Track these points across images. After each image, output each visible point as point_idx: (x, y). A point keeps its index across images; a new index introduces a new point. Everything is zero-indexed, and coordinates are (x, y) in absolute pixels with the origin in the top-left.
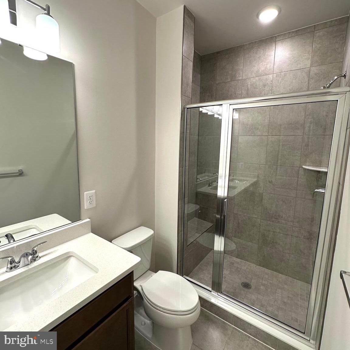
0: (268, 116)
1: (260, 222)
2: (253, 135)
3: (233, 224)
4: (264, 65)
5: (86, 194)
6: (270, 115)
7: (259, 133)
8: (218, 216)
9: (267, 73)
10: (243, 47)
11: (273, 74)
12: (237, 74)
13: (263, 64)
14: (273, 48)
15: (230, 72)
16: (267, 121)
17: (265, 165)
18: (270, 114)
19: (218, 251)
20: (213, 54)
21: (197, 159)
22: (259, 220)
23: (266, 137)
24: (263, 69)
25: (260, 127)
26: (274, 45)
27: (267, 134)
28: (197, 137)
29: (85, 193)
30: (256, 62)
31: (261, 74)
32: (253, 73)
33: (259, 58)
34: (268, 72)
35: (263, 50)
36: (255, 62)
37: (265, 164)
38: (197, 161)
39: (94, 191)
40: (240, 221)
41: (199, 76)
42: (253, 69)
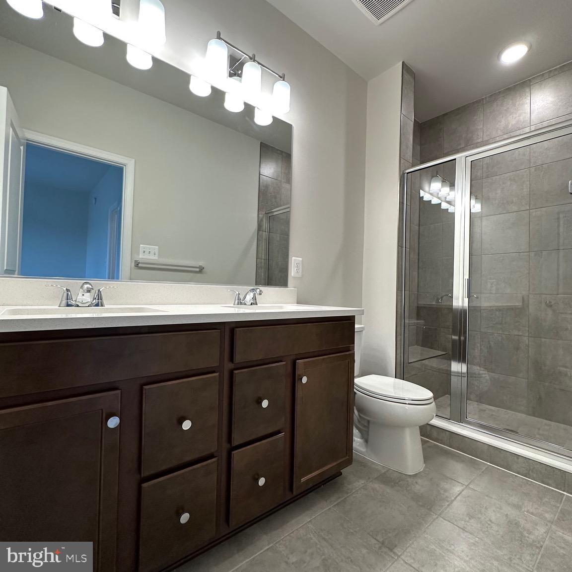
0: (528, 183)
1: (527, 341)
2: (505, 212)
3: (481, 349)
4: (515, 118)
5: (295, 260)
6: (530, 181)
7: (515, 208)
8: (455, 337)
9: (521, 127)
10: (482, 102)
11: (530, 126)
12: (474, 136)
13: (512, 117)
14: (527, 94)
15: (464, 136)
16: (526, 191)
17: (529, 252)
18: (530, 179)
19: (458, 373)
20: (438, 117)
21: (417, 258)
22: (526, 339)
23: (528, 212)
24: (514, 122)
25: (515, 200)
26: (528, 90)
27: (528, 208)
28: (417, 227)
29: (293, 258)
30: (503, 117)
31: (512, 130)
32: (499, 130)
33: (506, 110)
34: (522, 125)
35: (512, 100)
36: (501, 116)
37: (528, 250)
38: (419, 261)
39: (301, 259)
40: (492, 343)
41: (418, 148)
42: (497, 126)
